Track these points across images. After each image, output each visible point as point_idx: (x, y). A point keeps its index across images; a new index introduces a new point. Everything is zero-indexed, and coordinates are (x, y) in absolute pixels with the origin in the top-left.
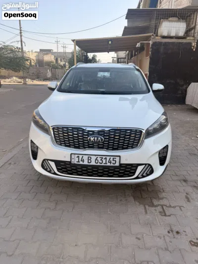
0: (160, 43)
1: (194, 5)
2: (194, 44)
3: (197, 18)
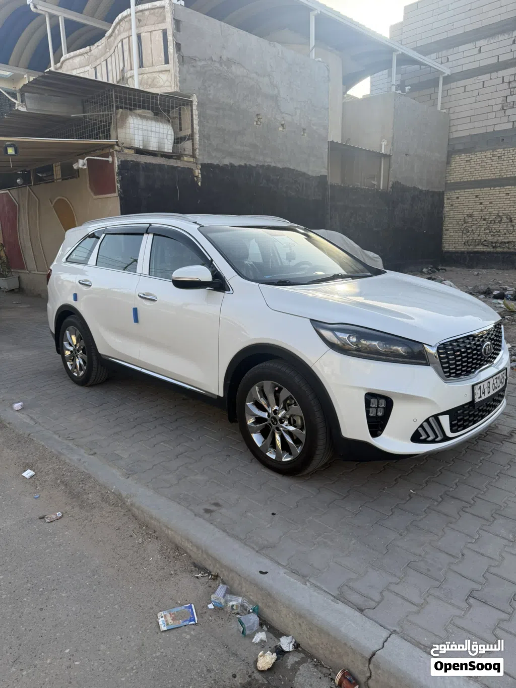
0: (137, 164)
1: (185, 92)
2: (198, 172)
3: (194, 119)
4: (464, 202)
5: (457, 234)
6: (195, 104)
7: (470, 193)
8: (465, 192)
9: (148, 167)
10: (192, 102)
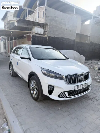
1: (46, 23)
2: (48, 38)
3: (48, 28)
6: (48, 25)
9: (38, 37)
10: (47, 25)
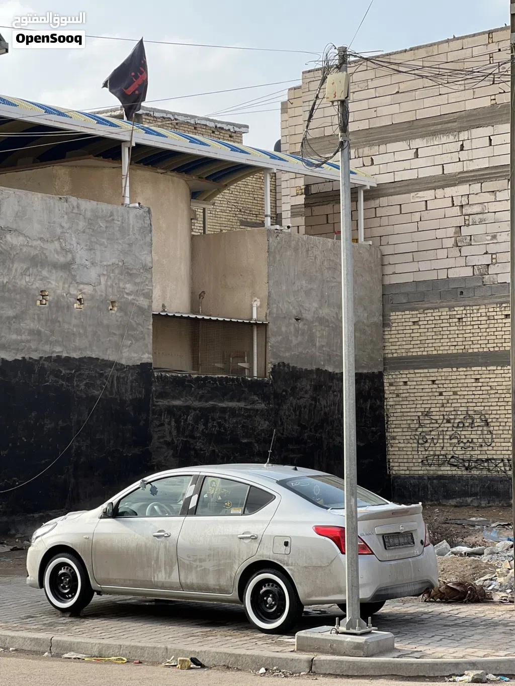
4: (416, 391)
5: (409, 445)
7: (422, 375)
8: (415, 373)
